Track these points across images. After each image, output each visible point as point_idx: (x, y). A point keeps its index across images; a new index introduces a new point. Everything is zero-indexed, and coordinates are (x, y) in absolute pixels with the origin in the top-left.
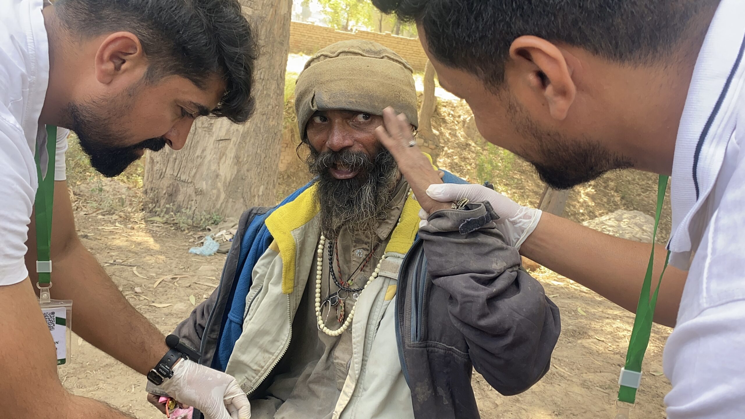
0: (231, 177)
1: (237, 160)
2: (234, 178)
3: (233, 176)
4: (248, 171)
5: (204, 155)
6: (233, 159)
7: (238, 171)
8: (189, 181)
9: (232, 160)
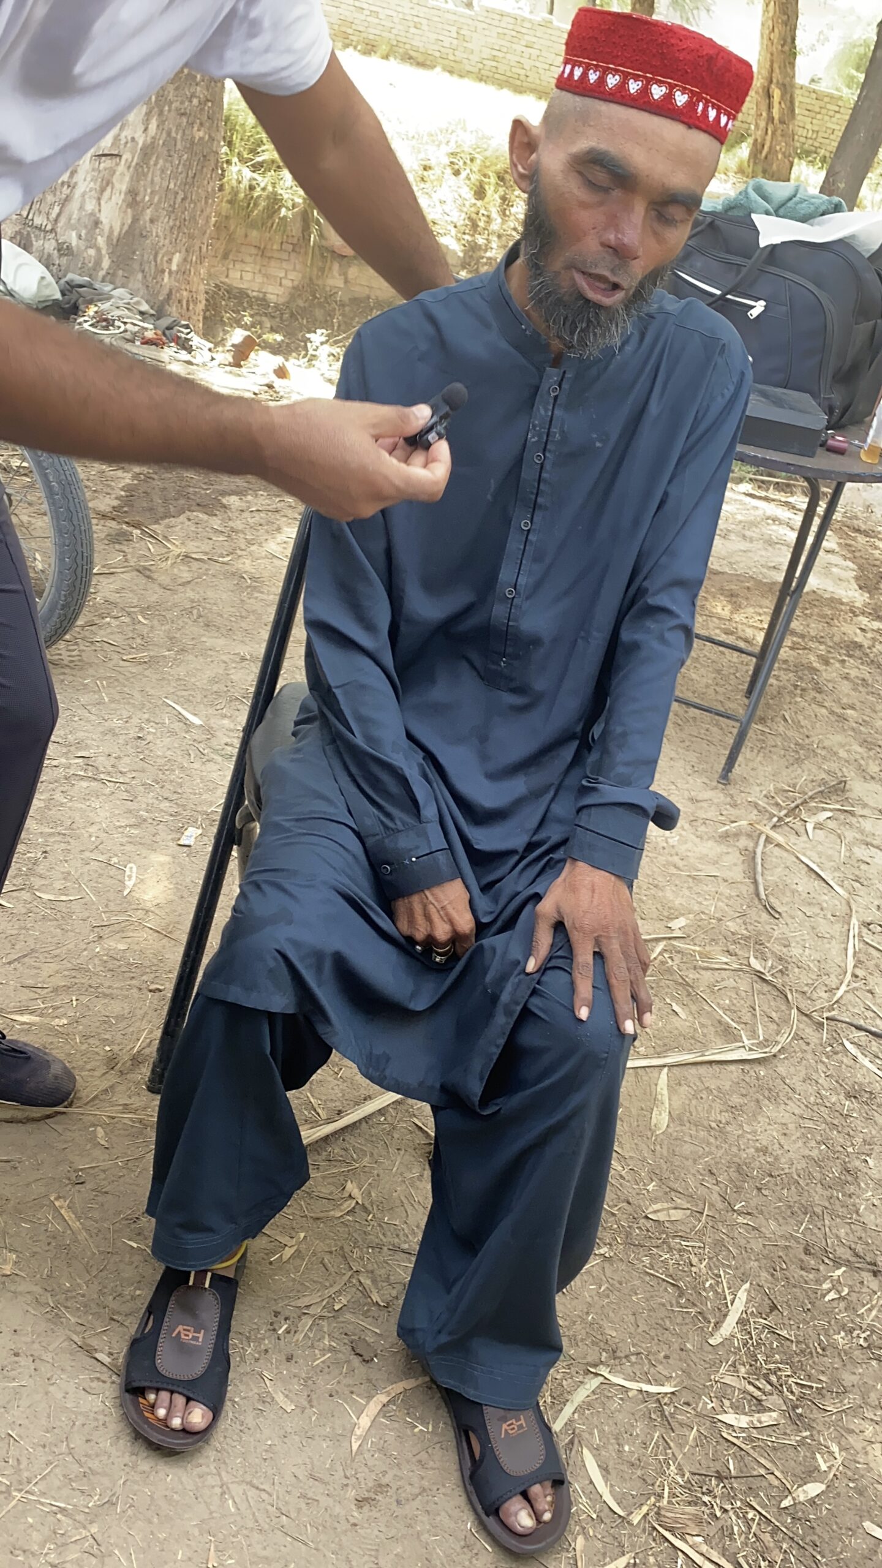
0: (121, 229)
1: (133, 198)
2: (127, 232)
3: (126, 228)
4: (152, 221)
5: (74, 180)
6: (126, 194)
7: (135, 220)
8: (49, 227)
9: (123, 196)
